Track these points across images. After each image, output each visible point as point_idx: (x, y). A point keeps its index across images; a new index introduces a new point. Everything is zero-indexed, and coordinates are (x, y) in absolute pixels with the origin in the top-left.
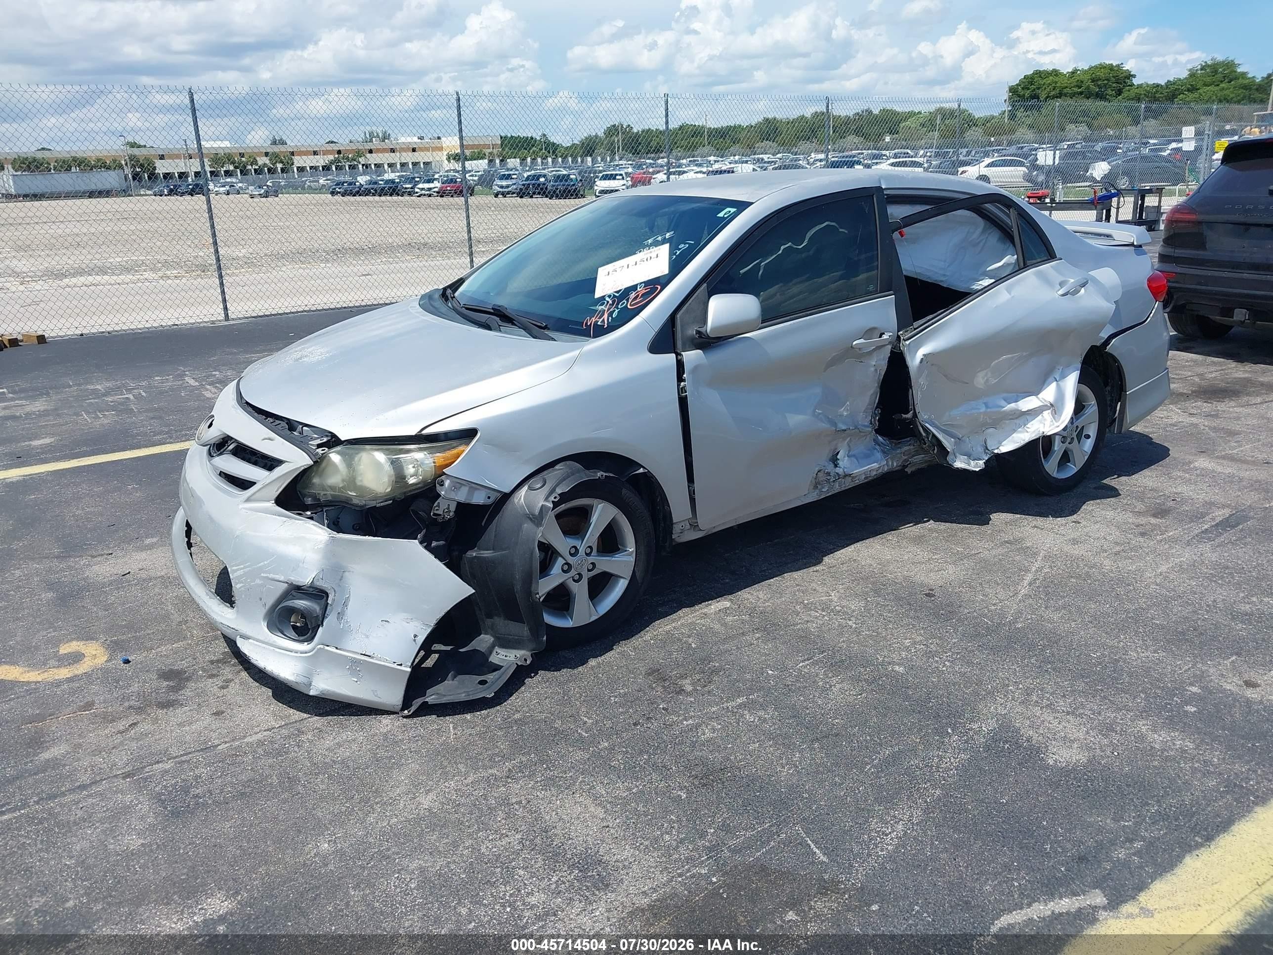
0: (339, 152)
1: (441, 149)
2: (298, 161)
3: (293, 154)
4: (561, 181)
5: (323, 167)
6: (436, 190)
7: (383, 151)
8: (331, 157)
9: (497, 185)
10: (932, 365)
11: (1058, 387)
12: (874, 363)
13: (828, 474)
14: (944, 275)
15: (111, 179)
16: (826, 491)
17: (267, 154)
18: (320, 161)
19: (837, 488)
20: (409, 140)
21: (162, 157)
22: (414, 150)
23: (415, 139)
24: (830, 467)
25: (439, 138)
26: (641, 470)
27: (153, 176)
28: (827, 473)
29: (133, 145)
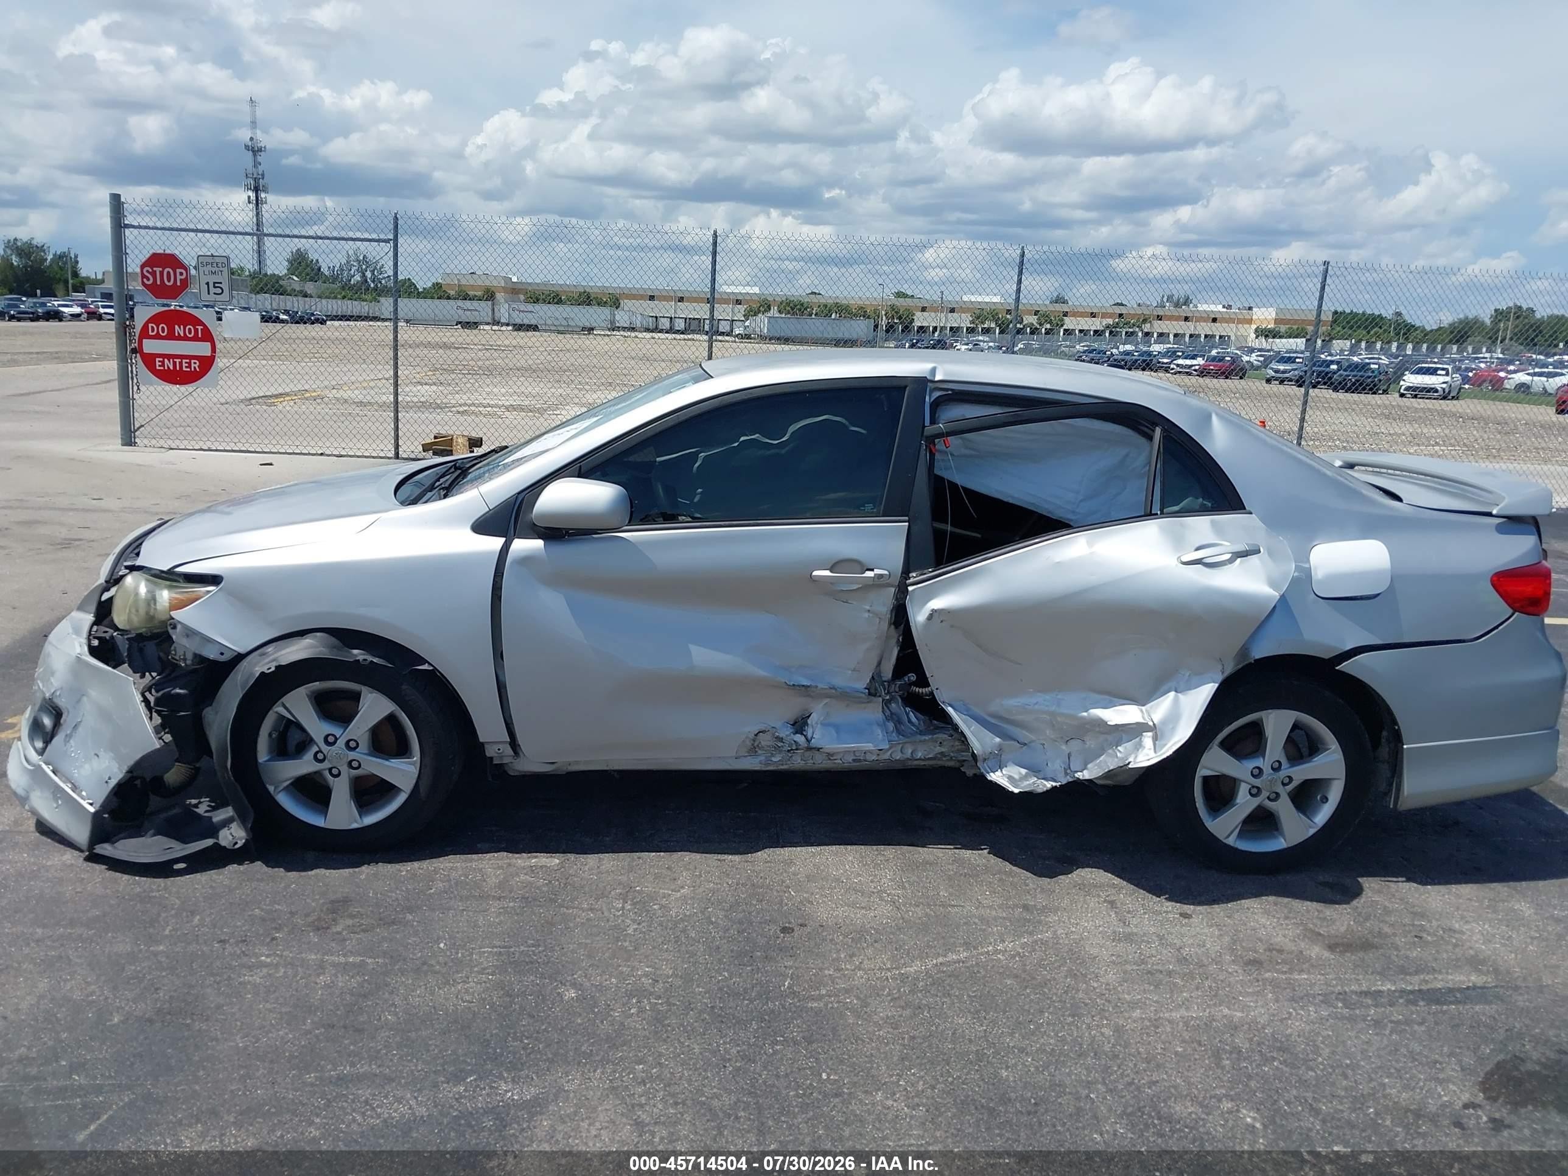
0: (1121, 315)
1: (1250, 321)
2: (1069, 323)
3: (1066, 314)
4: (1360, 371)
5: (1096, 332)
6: (1197, 367)
7: (1177, 318)
8: (1110, 321)
9: (1272, 369)
10: (952, 626)
11: (1176, 701)
12: (868, 608)
13: (781, 740)
14: (1073, 512)
15: (860, 328)
16: (777, 762)
17: (1036, 313)
18: (1096, 324)
19: (798, 762)
20: (1213, 308)
21: (924, 309)
22: (1214, 320)
23: (1220, 308)
24: (786, 732)
25: (1250, 308)
26: (425, 667)
27: (907, 329)
28: (777, 737)
29: (900, 295)
